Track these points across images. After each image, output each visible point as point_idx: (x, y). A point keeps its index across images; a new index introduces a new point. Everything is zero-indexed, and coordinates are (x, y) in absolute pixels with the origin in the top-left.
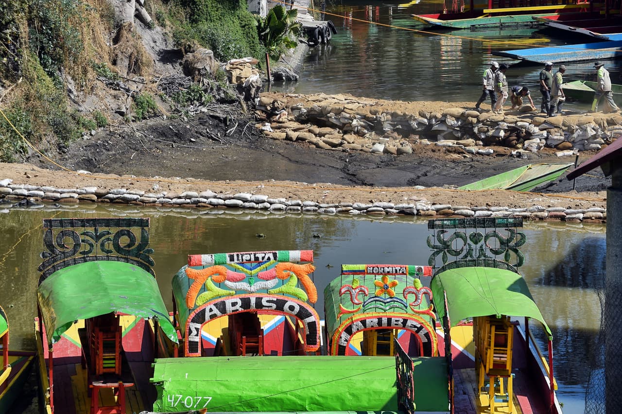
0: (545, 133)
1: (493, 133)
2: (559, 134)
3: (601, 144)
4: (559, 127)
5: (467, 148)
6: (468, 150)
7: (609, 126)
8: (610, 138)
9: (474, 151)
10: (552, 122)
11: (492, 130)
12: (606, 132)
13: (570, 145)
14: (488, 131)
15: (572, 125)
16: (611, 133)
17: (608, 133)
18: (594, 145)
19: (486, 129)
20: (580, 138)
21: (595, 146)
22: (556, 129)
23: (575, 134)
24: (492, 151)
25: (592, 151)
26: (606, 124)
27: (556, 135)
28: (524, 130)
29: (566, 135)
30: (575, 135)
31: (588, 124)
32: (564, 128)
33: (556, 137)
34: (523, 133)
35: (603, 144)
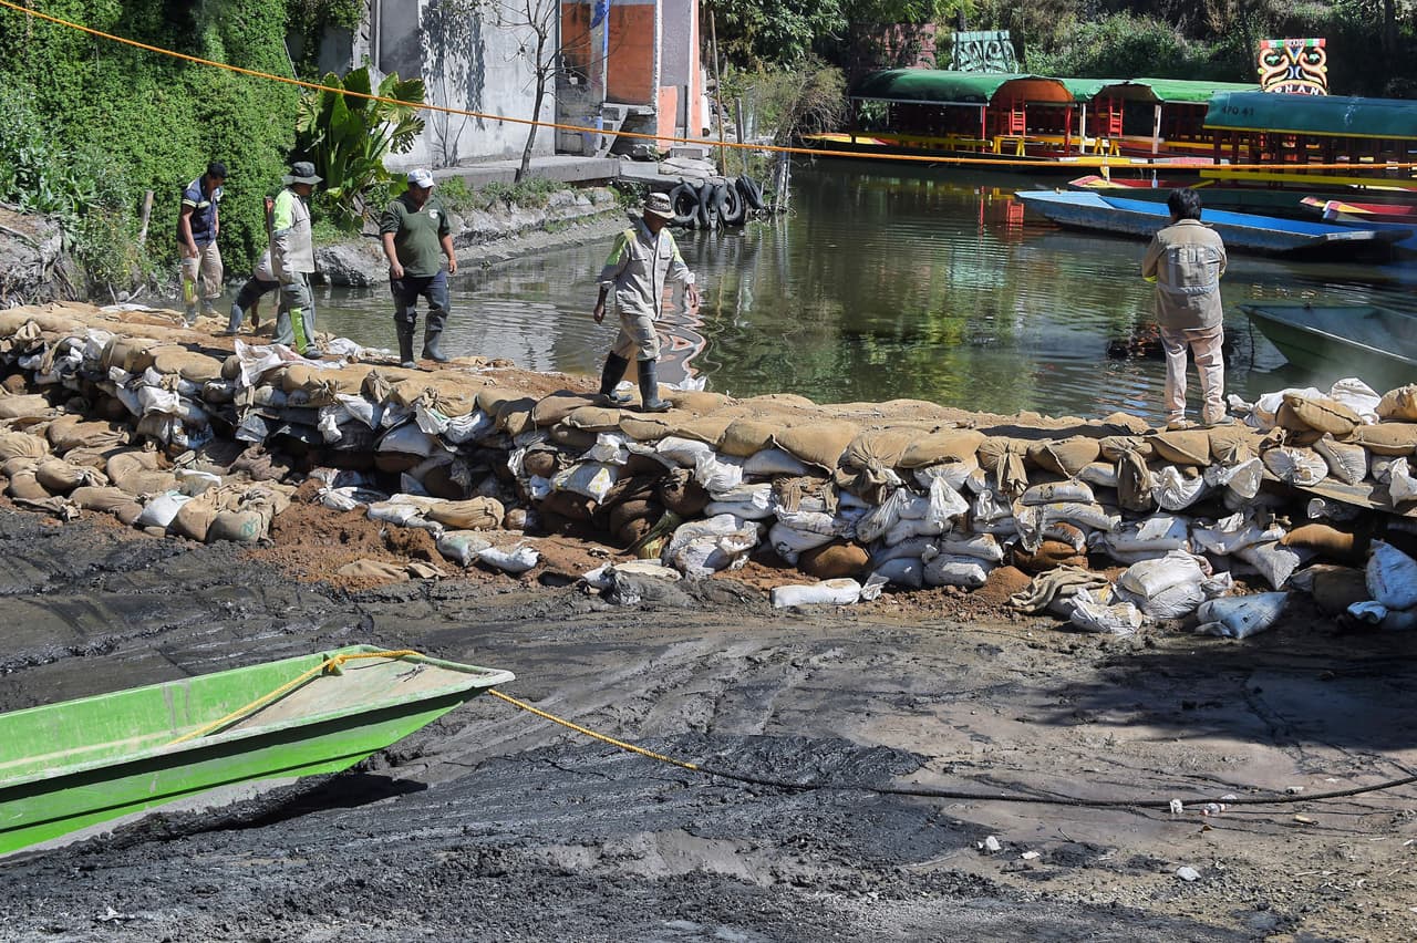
0: (761, 495)
1: (570, 478)
2: (817, 503)
3: (992, 564)
4: (823, 473)
5: (448, 537)
6: (447, 547)
7: (1032, 482)
8: (1033, 537)
9: (465, 553)
10: (797, 448)
11: (570, 465)
12: (1016, 506)
13: (861, 555)
14: (555, 468)
15: (874, 464)
16: (1039, 513)
17: (1025, 516)
18: (958, 568)
19: (549, 459)
20: (905, 529)
21: (963, 572)
22: (809, 481)
23: (882, 510)
24: (530, 558)
25: (946, 593)
26: (1018, 472)
27: (802, 507)
28: (683, 475)
29: (850, 508)
30: (884, 514)
31: (940, 468)
32: (843, 478)
33: (801, 517)
34: (675, 488)
35: (997, 563)
